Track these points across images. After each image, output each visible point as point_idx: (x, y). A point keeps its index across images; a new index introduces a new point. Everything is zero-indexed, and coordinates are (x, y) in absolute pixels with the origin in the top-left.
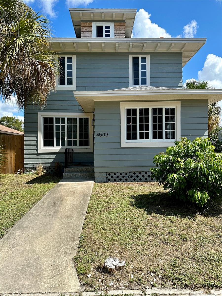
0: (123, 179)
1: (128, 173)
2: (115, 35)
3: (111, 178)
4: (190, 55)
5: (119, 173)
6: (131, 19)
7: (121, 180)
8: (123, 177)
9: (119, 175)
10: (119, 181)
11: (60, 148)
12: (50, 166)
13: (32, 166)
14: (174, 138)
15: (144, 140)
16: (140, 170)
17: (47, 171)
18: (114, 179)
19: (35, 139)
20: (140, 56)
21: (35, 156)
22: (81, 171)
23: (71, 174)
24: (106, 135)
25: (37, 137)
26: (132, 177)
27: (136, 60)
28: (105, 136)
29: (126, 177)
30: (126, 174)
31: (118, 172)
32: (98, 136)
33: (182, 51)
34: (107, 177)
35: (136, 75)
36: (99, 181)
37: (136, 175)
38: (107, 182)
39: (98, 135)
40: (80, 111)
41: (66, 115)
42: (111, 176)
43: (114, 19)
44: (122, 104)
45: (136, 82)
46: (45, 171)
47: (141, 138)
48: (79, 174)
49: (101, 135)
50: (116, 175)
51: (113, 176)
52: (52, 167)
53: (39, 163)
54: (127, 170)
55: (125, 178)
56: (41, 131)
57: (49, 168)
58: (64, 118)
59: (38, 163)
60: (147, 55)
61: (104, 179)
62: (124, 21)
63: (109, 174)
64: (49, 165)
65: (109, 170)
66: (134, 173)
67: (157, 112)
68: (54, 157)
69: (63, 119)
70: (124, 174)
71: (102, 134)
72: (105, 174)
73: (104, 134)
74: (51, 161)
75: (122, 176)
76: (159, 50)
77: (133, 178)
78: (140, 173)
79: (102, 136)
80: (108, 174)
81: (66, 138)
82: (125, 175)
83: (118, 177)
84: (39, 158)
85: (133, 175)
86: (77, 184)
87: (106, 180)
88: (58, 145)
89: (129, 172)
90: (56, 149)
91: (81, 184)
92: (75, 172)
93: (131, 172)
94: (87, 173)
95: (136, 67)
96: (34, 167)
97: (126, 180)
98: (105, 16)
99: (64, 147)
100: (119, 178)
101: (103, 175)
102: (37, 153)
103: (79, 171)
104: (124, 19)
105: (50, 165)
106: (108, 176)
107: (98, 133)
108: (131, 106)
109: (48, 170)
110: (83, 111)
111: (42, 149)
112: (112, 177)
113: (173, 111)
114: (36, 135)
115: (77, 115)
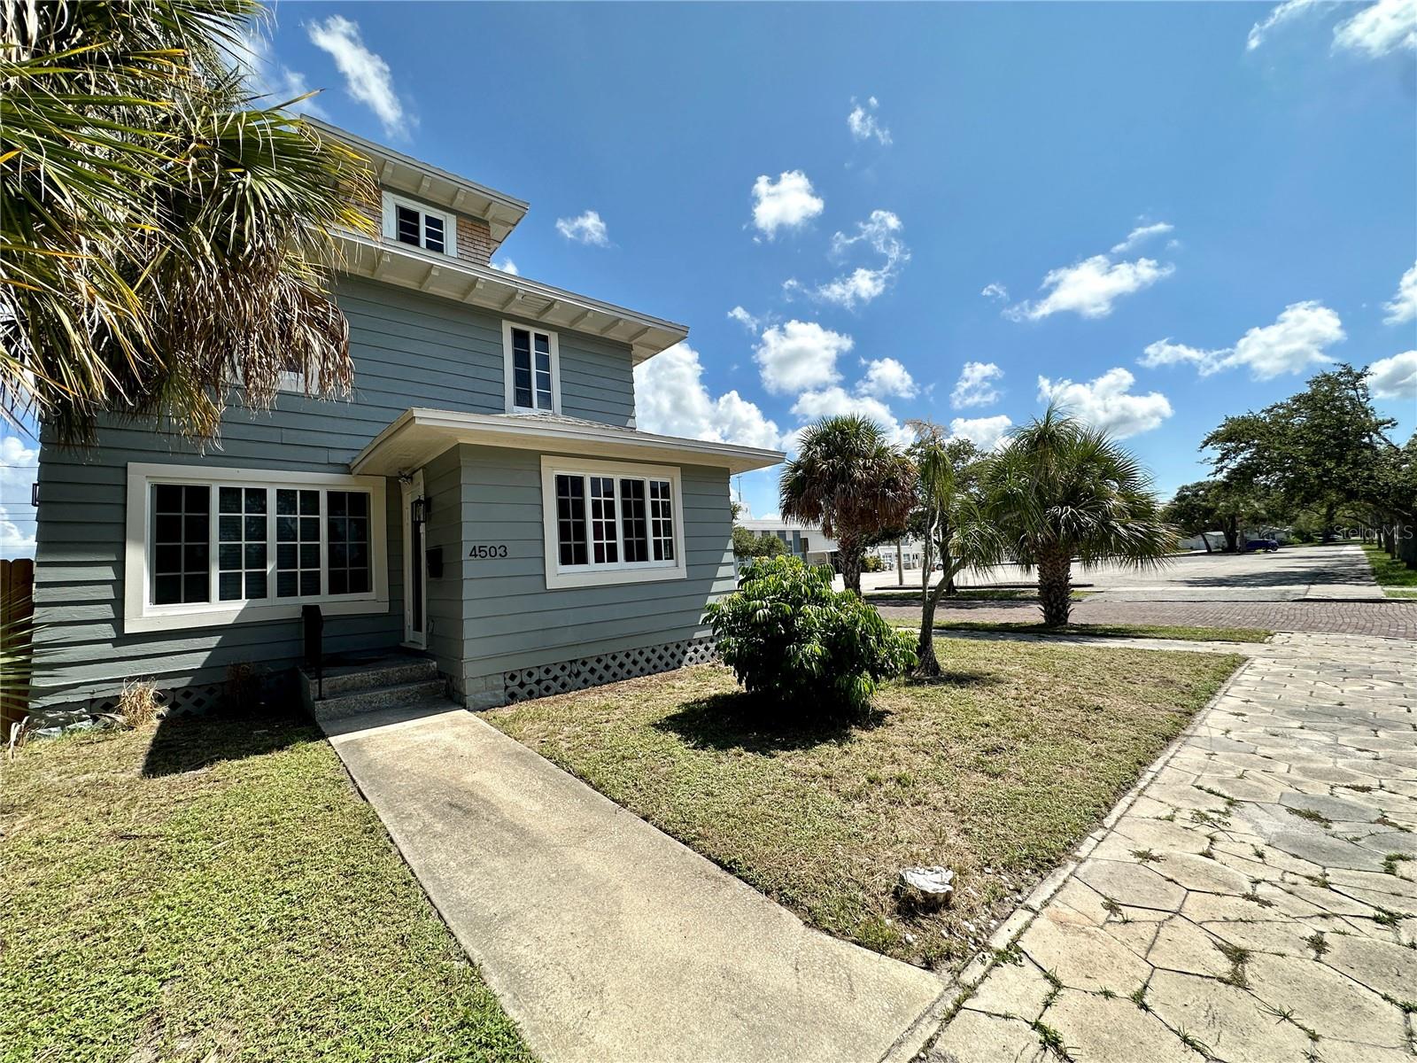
0: (555, 686)
1: (568, 665)
2: (460, 251)
3: (517, 690)
4: (641, 354)
5: (543, 670)
6: (506, 224)
7: (547, 689)
8: (555, 678)
9: (544, 676)
10: (544, 692)
11: (241, 608)
12: (191, 682)
13: (88, 697)
14: (672, 558)
15: (606, 566)
16: (596, 651)
17: (173, 706)
18: (527, 689)
19: (108, 573)
20: (533, 331)
21: (107, 650)
22: (383, 684)
23: (352, 701)
24: (501, 551)
25: (120, 566)
26: (578, 674)
27: (520, 338)
28: (498, 557)
29: (563, 676)
30: (563, 668)
31: (539, 667)
32: (476, 556)
33: (632, 343)
34: (507, 687)
35: (522, 379)
36: (481, 704)
37: (588, 667)
38: (507, 704)
39: (473, 554)
40: (333, 468)
41: (271, 480)
42: (517, 681)
43: (455, 206)
44: (545, 461)
45: (523, 399)
46: (163, 710)
47: (599, 559)
48: (383, 694)
49: (483, 554)
50: (535, 678)
51: (526, 679)
52: (199, 687)
53: (131, 679)
54: (566, 656)
55: (560, 681)
56: (139, 540)
57: (186, 691)
58: (264, 491)
59: (121, 680)
60: (552, 333)
61: (495, 695)
62: (486, 223)
63: (513, 677)
64: (183, 682)
65: (513, 665)
66: (584, 663)
67: (632, 489)
68: (214, 646)
69: (257, 496)
70: (556, 671)
71: (487, 550)
72: (501, 677)
73: (493, 550)
74: (196, 661)
75: (551, 675)
76: (582, 327)
77: (581, 678)
78: (599, 661)
79: (488, 557)
80: (507, 676)
81: (271, 567)
82: (559, 673)
83: (539, 682)
84: (129, 654)
85: (582, 668)
86: (418, 728)
87: (503, 698)
88: (229, 593)
89: (571, 662)
90: (220, 611)
91: (436, 724)
92: (356, 689)
93: (575, 661)
94: (414, 687)
95: (521, 359)
96: (93, 701)
97: (563, 685)
98: (430, 189)
99: (259, 602)
100: (543, 685)
101: (495, 683)
102: (114, 635)
103: (373, 682)
104: (488, 217)
105: (190, 678)
106: (509, 682)
107: (474, 548)
108: (570, 469)
109: (180, 700)
110: (347, 469)
111: (146, 614)
112: (522, 685)
113: (666, 489)
114: (115, 559)
115: (322, 481)
